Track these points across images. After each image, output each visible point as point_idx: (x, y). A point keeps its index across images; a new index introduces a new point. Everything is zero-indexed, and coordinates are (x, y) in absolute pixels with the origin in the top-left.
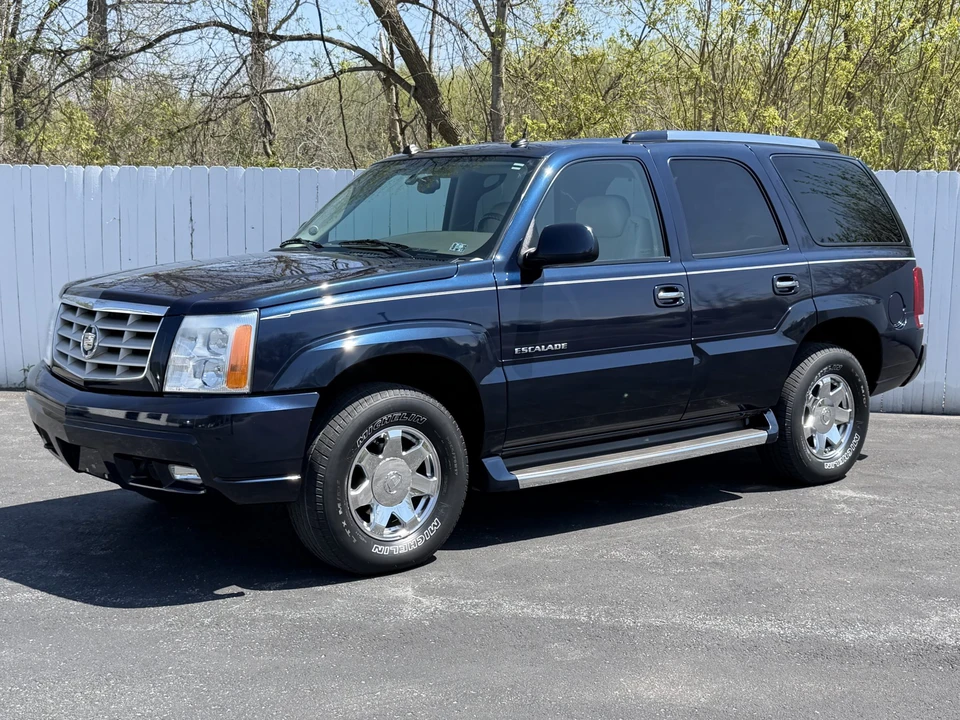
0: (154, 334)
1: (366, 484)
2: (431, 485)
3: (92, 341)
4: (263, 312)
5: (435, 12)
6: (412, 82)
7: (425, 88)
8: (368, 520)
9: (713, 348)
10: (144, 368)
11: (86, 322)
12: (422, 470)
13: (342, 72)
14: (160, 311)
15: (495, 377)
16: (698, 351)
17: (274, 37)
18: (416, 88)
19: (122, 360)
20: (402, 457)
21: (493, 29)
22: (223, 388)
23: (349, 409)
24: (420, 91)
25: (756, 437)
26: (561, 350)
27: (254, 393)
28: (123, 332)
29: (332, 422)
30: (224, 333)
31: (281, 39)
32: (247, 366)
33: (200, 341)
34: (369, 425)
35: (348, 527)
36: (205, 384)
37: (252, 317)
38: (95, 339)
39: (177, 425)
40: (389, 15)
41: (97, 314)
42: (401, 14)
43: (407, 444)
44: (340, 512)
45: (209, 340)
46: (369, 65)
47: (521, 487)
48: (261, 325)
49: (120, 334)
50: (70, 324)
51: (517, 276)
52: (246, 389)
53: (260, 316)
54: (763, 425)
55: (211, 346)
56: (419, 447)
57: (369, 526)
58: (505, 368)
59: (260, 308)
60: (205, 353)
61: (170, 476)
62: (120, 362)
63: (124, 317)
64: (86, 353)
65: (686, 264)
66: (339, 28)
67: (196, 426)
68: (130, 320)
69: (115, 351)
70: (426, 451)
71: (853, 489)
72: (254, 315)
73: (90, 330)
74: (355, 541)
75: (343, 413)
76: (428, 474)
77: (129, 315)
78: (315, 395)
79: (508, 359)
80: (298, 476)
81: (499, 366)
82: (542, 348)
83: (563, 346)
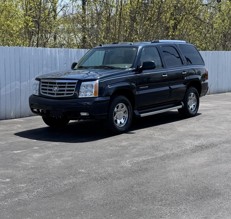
0: (75, 86)
1: (116, 115)
2: (127, 116)
9: (172, 87)
10: (73, 93)
11: (53, 85)
12: (124, 113)
14: (76, 81)
15: (137, 93)
16: (170, 88)
19: (65, 92)
20: (122, 110)
22: (93, 96)
25: (180, 107)
26: (147, 88)
32: (97, 91)
37: (97, 81)
38: (57, 88)
41: (56, 83)
43: (122, 107)
47: (141, 117)
49: (65, 87)
50: (46, 86)
51: (139, 72)
52: (97, 96)
53: (99, 81)
54: (181, 104)
55: (88, 88)
57: (117, 124)
61: (80, 115)
63: (65, 83)
64: (55, 91)
65: (167, 69)
68: (67, 84)
69: (64, 90)
70: (125, 108)
73: (55, 86)
78: (109, 97)
79: (139, 90)
80: (107, 113)
81: (137, 91)
82: (144, 87)
83: (147, 87)
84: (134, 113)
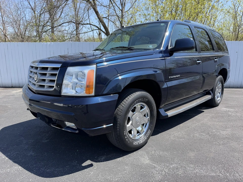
0: (57, 74)
1: (131, 122)
2: (146, 120)
3: (37, 77)
5: (109, 19)
8: (131, 133)
10: (54, 86)
11: (35, 71)
12: (145, 116)
13: (93, 30)
14: (59, 66)
15: (165, 86)
16: (203, 76)
19: (46, 83)
20: (140, 112)
21: (121, 21)
22: (83, 94)
23: (127, 99)
24: (107, 34)
29: (121, 104)
30: (83, 73)
32: (93, 85)
33: (74, 76)
34: (133, 104)
35: (127, 138)
36: (76, 92)
37: (94, 67)
39: (67, 106)
41: (38, 68)
42: (103, 20)
43: (142, 108)
44: (125, 134)
45: (77, 76)
46: (98, 29)
47: (169, 117)
48: (97, 69)
49: (45, 74)
50: (32, 72)
52: (93, 94)
53: (97, 66)
55: (78, 78)
56: (145, 109)
57: (132, 135)
58: (167, 83)
59: (97, 63)
60: (76, 81)
61: (65, 125)
62: (46, 84)
63: (46, 69)
64: (35, 81)
66: (93, 22)
67: (74, 107)
68: (49, 69)
69: (44, 80)
71: (225, 107)
73: (36, 73)
74: (129, 142)
75: (125, 100)
77: (48, 68)
78: (117, 95)
79: (167, 80)
80: (112, 124)
81: (165, 82)
82: (175, 77)
83: (179, 76)
84: (158, 113)
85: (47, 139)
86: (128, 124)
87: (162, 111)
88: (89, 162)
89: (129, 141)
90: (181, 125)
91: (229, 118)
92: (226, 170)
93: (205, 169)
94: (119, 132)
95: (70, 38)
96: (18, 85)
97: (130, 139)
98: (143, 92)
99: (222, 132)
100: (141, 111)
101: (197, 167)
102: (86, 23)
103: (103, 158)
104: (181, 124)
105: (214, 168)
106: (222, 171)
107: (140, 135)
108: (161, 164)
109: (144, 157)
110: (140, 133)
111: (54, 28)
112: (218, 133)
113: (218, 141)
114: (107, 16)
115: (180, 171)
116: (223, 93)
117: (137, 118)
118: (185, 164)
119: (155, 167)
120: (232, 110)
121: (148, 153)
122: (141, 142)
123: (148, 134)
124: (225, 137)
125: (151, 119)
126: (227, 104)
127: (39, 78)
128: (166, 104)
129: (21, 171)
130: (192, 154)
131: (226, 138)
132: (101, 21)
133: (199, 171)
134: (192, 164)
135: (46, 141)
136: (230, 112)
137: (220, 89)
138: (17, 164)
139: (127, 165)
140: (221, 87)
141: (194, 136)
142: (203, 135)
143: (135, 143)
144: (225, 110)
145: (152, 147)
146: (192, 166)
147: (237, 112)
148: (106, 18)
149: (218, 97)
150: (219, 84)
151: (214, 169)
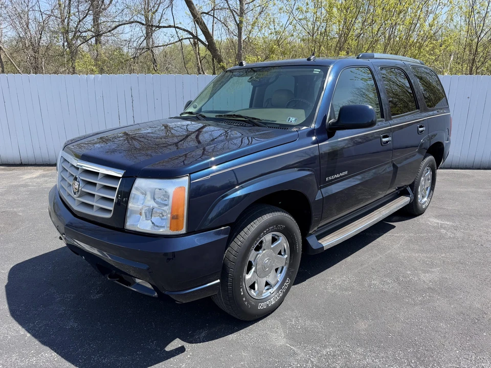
0: (116, 188)
1: (253, 269)
3: (77, 187)
4: (192, 176)
5: (214, 17)
6: (207, 44)
7: (211, 46)
8: (254, 289)
10: (112, 210)
11: (73, 172)
12: (280, 253)
13: (182, 39)
15: (319, 197)
16: (394, 166)
17: (157, 27)
18: (208, 45)
19: (96, 202)
20: (272, 249)
21: (238, 22)
22: (167, 230)
23: (246, 230)
24: (210, 46)
26: (345, 175)
27: (188, 233)
28: (96, 184)
29: (235, 240)
31: (159, 27)
32: (183, 214)
33: (149, 195)
34: (257, 238)
35: (246, 300)
37: (184, 181)
38: (79, 185)
40: (198, 18)
41: (79, 170)
42: (203, 18)
43: (274, 240)
44: (242, 294)
45: (155, 195)
46: (192, 37)
47: (325, 249)
48: (191, 187)
49: (94, 185)
50: (66, 170)
51: (326, 136)
52: (183, 231)
53: (190, 180)
56: (279, 242)
57: (255, 292)
58: (322, 190)
59: (190, 174)
60: (152, 203)
63: (95, 174)
64: (75, 193)
65: (391, 122)
66: (180, 23)
68: (100, 176)
69: (92, 196)
70: (283, 242)
71: (436, 217)
72: (186, 179)
73: (76, 179)
74: (250, 307)
75: (242, 233)
76: (282, 254)
77: (99, 173)
78: (228, 229)
79: (324, 184)
80: (219, 281)
81: (318, 189)
82: (337, 176)
83: (346, 173)
84: (305, 244)
85: (98, 293)
86: (247, 274)
87: (312, 240)
88: (177, 343)
89: (251, 304)
90: (349, 259)
91: (441, 242)
92: (419, 359)
93: (383, 357)
94: (232, 291)
95: (135, 57)
96: (32, 161)
97: (252, 299)
98: (276, 213)
99: (422, 276)
100: (272, 246)
101: (369, 354)
102: (167, 25)
103: (203, 334)
104: (349, 257)
105: (399, 354)
106: (413, 361)
107: (271, 288)
108: (307, 346)
109: (277, 332)
110: (271, 286)
111: (101, 35)
112: (416, 279)
113: (414, 297)
114: (211, 9)
115: (339, 362)
116: (434, 187)
117: (266, 260)
118: (348, 347)
119: (295, 353)
120: (448, 223)
121: (284, 323)
122: (273, 302)
123: (286, 286)
124: (427, 287)
125: (290, 258)
126: (441, 208)
127: (83, 189)
128: (320, 225)
129: (56, 361)
130: (362, 325)
131: (429, 288)
132: (197, 20)
133: (373, 361)
134: (361, 346)
135: (97, 296)
136: (444, 228)
137: (429, 180)
138: (48, 348)
139: (245, 348)
140: (430, 177)
141: (370, 286)
142: (388, 283)
143: (262, 306)
144: (435, 224)
145: (293, 311)
146: (360, 350)
147: (456, 228)
148: (207, 13)
149: (423, 197)
150: (427, 172)
151: (399, 356)
